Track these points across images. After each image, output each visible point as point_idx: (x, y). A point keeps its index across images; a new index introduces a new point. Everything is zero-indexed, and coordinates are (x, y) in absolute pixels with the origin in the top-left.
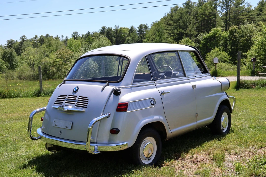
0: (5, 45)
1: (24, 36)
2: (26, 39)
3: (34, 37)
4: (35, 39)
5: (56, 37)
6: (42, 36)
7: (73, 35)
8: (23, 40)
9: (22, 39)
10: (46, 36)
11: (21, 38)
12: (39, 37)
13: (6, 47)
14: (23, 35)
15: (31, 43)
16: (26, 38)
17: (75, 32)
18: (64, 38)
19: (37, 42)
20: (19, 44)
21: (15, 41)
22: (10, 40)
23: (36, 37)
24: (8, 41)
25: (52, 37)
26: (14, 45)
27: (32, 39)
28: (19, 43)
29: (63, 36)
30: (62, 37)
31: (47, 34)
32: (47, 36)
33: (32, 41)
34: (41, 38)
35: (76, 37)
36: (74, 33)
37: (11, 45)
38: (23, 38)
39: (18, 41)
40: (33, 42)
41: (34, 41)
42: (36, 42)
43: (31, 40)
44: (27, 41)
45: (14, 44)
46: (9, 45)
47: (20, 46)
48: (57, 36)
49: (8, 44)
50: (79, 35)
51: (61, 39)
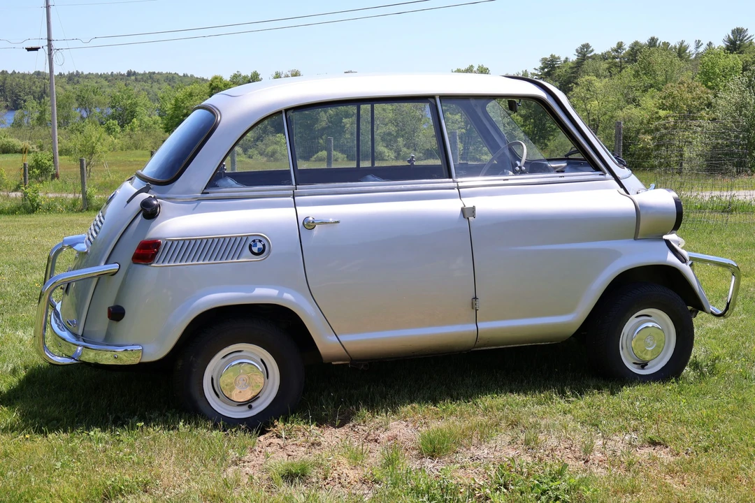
0: (536, 72)
1: (587, 46)
2: (592, 54)
3: (615, 46)
4: (617, 51)
5: (678, 46)
6: (636, 43)
7: (731, 37)
8: (584, 55)
9: (580, 53)
10: (650, 43)
11: (577, 51)
12: (627, 47)
13: (537, 75)
14: (584, 42)
15: (605, 65)
16: (592, 51)
17: (738, 29)
18: (701, 50)
19: (623, 61)
20: (571, 68)
21: (563, 59)
22: (548, 56)
23: (620, 46)
24: (544, 60)
25: (666, 44)
26: (558, 70)
27: (609, 52)
28: (572, 65)
29: (699, 41)
30: (698, 44)
31: (652, 36)
32: (653, 42)
33: (607, 59)
34: (633, 49)
35: (740, 46)
36: (733, 32)
37: (550, 71)
38: (584, 51)
39: (571, 61)
40: (610, 60)
41: (614, 58)
42: (618, 60)
43: (604, 57)
44: (594, 58)
45: (558, 67)
46: (546, 70)
47: (573, 73)
48: (682, 44)
49: (542, 69)
50: (750, 39)
51: (692, 49)
